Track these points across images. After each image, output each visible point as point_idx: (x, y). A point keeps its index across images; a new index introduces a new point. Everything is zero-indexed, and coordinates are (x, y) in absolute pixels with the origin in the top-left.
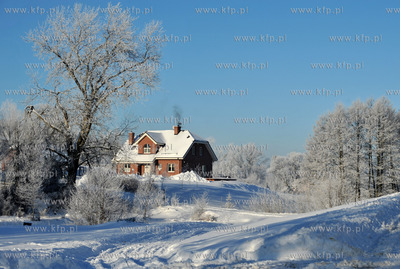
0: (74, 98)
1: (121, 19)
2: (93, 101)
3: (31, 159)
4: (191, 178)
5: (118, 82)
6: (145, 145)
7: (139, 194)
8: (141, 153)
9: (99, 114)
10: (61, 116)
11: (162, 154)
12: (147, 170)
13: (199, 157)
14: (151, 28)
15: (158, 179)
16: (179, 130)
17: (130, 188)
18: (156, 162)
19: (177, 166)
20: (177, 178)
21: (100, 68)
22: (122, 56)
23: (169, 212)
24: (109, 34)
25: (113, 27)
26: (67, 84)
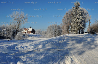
0: (16, 23)
1: (23, 13)
2: (19, 24)
3: (10, 31)
4: (32, 34)
5: (22, 22)
6: (26, 30)
7: (25, 36)
9: (20, 26)
10: (15, 26)
11: (28, 31)
12: (26, 33)
13: (33, 31)
14: (27, 14)
15: (28, 34)
16: (31, 28)
18: (28, 32)
19: (30, 32)
20: (30, 34)
21: (20, 20)
22: (23, 18)
23: (29, 38)
24: (21, 15)
25: (21, 14)
26: (15, 21)
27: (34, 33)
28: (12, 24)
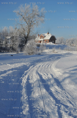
0: (25, 26)
1: (36, 7)
2: (30, 25)
3: (16, 39)
4: (51, 43)
5: (35, 22)
6: (41, 37)
7: (41, 47)
8: (41, 38)
9: (31, 29)
10: (23, 30)
11: (45, 39)
12: (42, 42)
13: (53, 39)
15: (44, 44)
16: (48, 33)
17: (39, 46)
18: (44, 40)
19: (48, 41)
20: (48, 44)
21: (31, 19)
22: (36, 16)
23: (47, 51)
24: (33, 11)
25: (34, 9)
26: (24, 22)
27: (54, 43)
28: (18, 27)
